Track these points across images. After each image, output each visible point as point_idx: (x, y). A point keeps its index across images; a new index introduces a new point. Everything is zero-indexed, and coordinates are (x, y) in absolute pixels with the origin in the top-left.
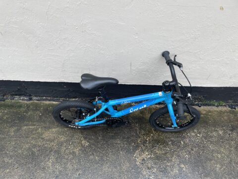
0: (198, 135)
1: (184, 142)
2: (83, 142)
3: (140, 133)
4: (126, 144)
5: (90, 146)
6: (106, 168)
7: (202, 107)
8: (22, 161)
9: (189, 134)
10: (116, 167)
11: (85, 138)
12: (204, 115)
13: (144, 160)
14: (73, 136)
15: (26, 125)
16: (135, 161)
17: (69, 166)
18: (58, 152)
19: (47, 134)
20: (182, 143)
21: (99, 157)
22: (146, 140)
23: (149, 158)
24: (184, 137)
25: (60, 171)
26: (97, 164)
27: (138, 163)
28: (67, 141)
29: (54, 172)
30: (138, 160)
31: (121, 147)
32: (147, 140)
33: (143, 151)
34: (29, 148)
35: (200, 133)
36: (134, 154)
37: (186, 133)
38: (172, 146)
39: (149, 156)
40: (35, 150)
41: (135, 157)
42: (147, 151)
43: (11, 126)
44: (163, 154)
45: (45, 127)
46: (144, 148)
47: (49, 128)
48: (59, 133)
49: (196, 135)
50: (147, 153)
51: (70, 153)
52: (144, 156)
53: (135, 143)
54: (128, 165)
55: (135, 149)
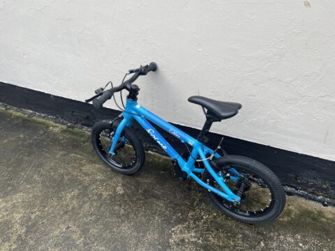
0: (301, 245)
1: (266, 245)
2: (118, 188)
3: (197, 205)
4: (170, 211)
5: (123, 195)
6: (126, 228)
7: (329, 208)
8: (48, 183)
9: (281, 237)
10: (138, 232)
11: (123, 185)
12: (328, 219)
13: (183, 241)
14: (112, 178)
15: (75, 153)
16: (170, 236)
17: (87, 206)
18: (86, 188)
19: (88, 168)
20: (262, 244)
21: (125, 210)
22: (202, 218)
23: (192, 242)
24: (271, 239)
25: (73, 208)
26: (118, 218)
27: (171, 241)
28: (102, 181)
29: (68, 205)
30: (174, 236)
31: (160, 211)
32: (204, 217)
33: (188, 228)
34: (63, 174)
35: (305, 243)
36: (173, 227)
37: (276, 234)
38: (240, 242)
39: (194, 240)
40: (66, 178)
41: (172, 232)
42: (196, 232)
43: (63, 150)
44: (219, 246)
45: (91, 161)
46: (192, 226)
47: (95, 162)
48: (99, 170)
49: (297, 244)
50: (193, 234)
51: (96, 194)
52: (186, 236)
53: (182, 214)
54: (156, 236)
55: (179, 221)
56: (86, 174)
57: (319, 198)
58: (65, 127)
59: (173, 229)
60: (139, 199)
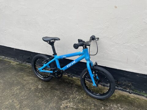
0: (120, 108)
1: (105, 108)
2: (39, 86)
3: (75, 93)
4: (62, 95)
5: (41, 88)
6: (40, 101)
7: (132, 94)
8: (6, 84)
9: (111, 105)
10: (46, 103)
11: (42, 85)
12: (132, 99)
13: (67, 107)
14: (37, 82)
15: (21, 73)
16: (61, 105)
17: (23, 93)
18: (24, 86)
19: (26, 78)
20: (103, 108)
21: (41, 94)
22: (76, 98)
23: (71, 107)
24: (107, 106)
25: (17, 93)
26: (37, 97)
27: (61, 107)
28: (32, 83)
29: (14, 92)
30: (63, 105)
31: (57, 95)
32: (77, 97)
33: (70, 102)
34: (14, 80)
35: (122, 108)
36: (63, 101)
37: (109, 104)
38: (93, 107)
39: (72, 106)
40: (15, 82)
41: (62, 103)
42: (73, 103)
43: (15, 71)
44: (83, 109)
45: (28, 75)
46: (71, 101)
47: (30, 76)
48: (31, 79)
49: (118, 108)
51: (29, 88)
52: (69, 104)
53: (68, 96)
54: (54, 105)
55: (66, 99)
56: (25, 80)
57: (128, 90)
58: (18, 63)
59: (62, 102)
60: (48, 90)
